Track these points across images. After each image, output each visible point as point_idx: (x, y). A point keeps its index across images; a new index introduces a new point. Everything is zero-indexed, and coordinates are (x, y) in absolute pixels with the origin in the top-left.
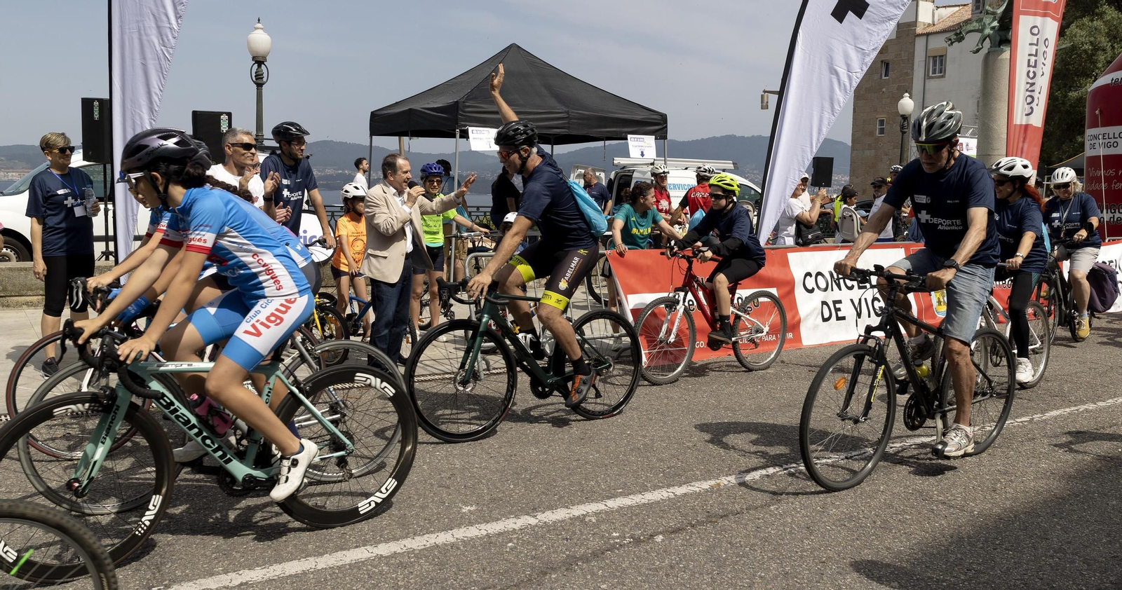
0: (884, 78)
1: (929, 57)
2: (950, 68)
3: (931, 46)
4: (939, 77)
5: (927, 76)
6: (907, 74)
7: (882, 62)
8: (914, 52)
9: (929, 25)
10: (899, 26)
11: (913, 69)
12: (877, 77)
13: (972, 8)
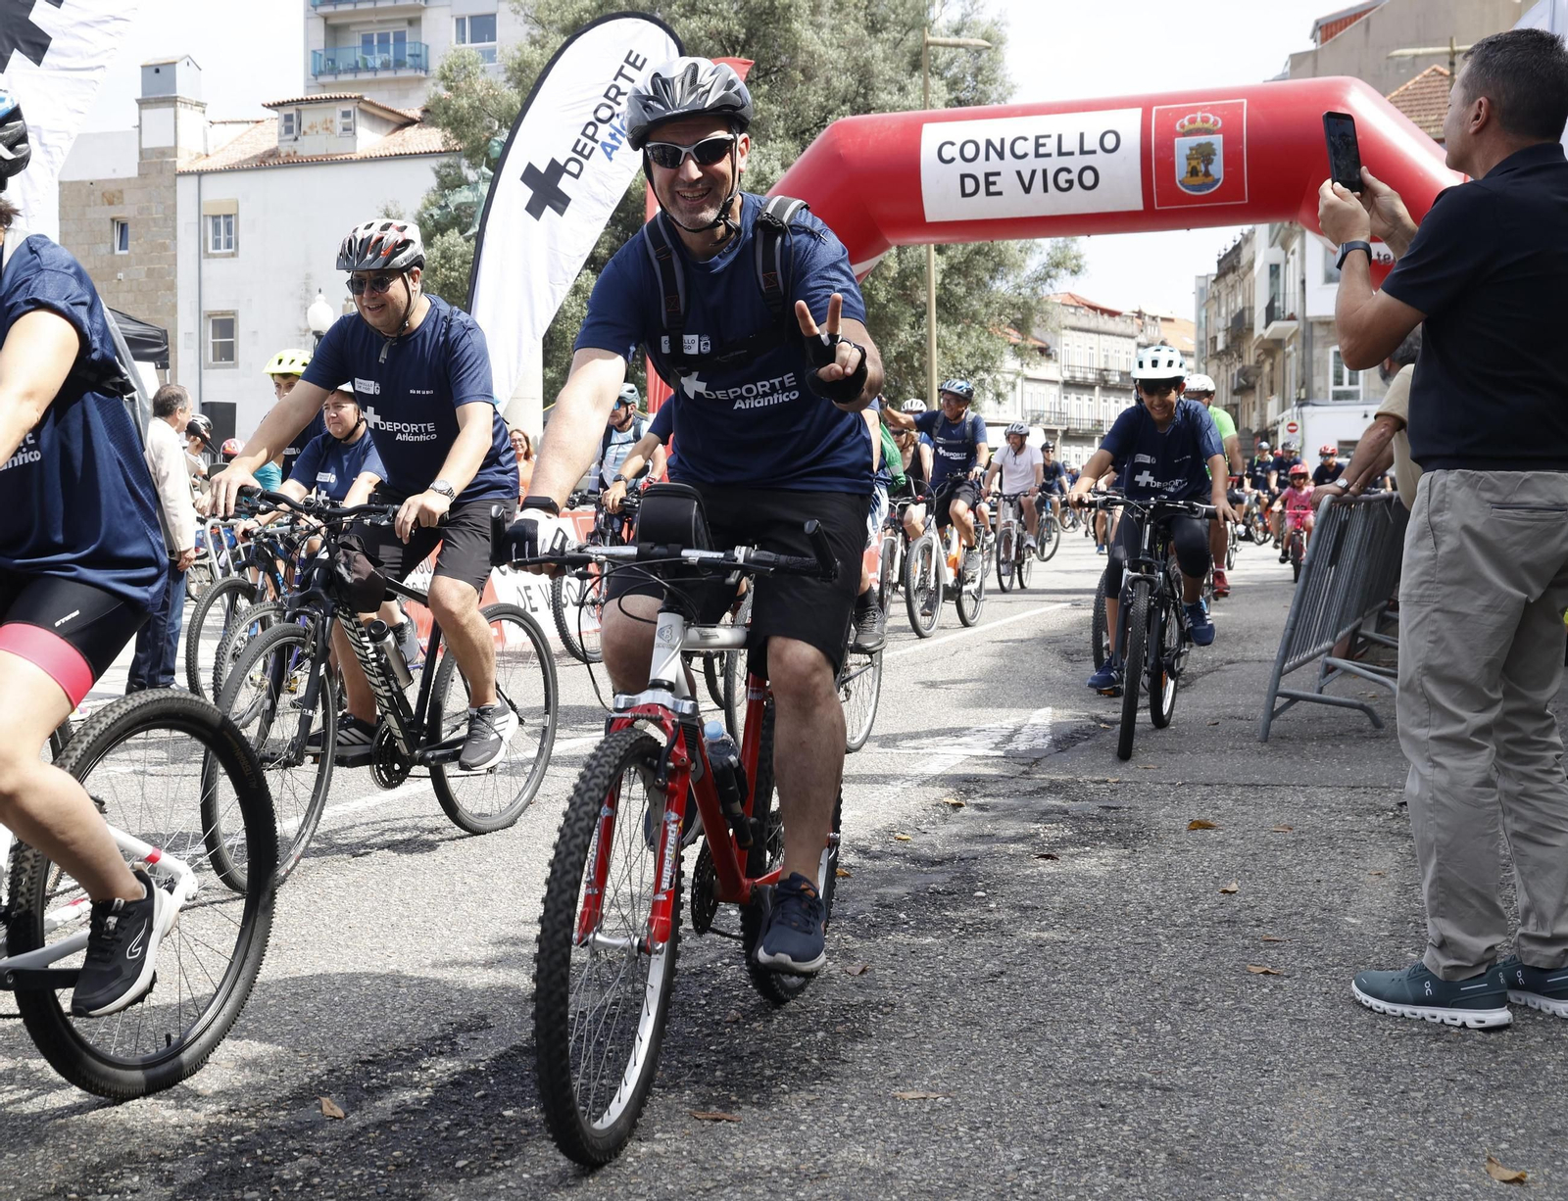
0: (117, 252)
1: (205, 216)
2: (246, 236)
3: (206, 197)
4: (226, 256)
5: (203, 254)
6: (164, 247)
7: (113, 220)
8: (175, 206)
9: (199, 156)
10: (142, 152)
11: (175, 238)
12: (104, 249)
13: (276, 131)
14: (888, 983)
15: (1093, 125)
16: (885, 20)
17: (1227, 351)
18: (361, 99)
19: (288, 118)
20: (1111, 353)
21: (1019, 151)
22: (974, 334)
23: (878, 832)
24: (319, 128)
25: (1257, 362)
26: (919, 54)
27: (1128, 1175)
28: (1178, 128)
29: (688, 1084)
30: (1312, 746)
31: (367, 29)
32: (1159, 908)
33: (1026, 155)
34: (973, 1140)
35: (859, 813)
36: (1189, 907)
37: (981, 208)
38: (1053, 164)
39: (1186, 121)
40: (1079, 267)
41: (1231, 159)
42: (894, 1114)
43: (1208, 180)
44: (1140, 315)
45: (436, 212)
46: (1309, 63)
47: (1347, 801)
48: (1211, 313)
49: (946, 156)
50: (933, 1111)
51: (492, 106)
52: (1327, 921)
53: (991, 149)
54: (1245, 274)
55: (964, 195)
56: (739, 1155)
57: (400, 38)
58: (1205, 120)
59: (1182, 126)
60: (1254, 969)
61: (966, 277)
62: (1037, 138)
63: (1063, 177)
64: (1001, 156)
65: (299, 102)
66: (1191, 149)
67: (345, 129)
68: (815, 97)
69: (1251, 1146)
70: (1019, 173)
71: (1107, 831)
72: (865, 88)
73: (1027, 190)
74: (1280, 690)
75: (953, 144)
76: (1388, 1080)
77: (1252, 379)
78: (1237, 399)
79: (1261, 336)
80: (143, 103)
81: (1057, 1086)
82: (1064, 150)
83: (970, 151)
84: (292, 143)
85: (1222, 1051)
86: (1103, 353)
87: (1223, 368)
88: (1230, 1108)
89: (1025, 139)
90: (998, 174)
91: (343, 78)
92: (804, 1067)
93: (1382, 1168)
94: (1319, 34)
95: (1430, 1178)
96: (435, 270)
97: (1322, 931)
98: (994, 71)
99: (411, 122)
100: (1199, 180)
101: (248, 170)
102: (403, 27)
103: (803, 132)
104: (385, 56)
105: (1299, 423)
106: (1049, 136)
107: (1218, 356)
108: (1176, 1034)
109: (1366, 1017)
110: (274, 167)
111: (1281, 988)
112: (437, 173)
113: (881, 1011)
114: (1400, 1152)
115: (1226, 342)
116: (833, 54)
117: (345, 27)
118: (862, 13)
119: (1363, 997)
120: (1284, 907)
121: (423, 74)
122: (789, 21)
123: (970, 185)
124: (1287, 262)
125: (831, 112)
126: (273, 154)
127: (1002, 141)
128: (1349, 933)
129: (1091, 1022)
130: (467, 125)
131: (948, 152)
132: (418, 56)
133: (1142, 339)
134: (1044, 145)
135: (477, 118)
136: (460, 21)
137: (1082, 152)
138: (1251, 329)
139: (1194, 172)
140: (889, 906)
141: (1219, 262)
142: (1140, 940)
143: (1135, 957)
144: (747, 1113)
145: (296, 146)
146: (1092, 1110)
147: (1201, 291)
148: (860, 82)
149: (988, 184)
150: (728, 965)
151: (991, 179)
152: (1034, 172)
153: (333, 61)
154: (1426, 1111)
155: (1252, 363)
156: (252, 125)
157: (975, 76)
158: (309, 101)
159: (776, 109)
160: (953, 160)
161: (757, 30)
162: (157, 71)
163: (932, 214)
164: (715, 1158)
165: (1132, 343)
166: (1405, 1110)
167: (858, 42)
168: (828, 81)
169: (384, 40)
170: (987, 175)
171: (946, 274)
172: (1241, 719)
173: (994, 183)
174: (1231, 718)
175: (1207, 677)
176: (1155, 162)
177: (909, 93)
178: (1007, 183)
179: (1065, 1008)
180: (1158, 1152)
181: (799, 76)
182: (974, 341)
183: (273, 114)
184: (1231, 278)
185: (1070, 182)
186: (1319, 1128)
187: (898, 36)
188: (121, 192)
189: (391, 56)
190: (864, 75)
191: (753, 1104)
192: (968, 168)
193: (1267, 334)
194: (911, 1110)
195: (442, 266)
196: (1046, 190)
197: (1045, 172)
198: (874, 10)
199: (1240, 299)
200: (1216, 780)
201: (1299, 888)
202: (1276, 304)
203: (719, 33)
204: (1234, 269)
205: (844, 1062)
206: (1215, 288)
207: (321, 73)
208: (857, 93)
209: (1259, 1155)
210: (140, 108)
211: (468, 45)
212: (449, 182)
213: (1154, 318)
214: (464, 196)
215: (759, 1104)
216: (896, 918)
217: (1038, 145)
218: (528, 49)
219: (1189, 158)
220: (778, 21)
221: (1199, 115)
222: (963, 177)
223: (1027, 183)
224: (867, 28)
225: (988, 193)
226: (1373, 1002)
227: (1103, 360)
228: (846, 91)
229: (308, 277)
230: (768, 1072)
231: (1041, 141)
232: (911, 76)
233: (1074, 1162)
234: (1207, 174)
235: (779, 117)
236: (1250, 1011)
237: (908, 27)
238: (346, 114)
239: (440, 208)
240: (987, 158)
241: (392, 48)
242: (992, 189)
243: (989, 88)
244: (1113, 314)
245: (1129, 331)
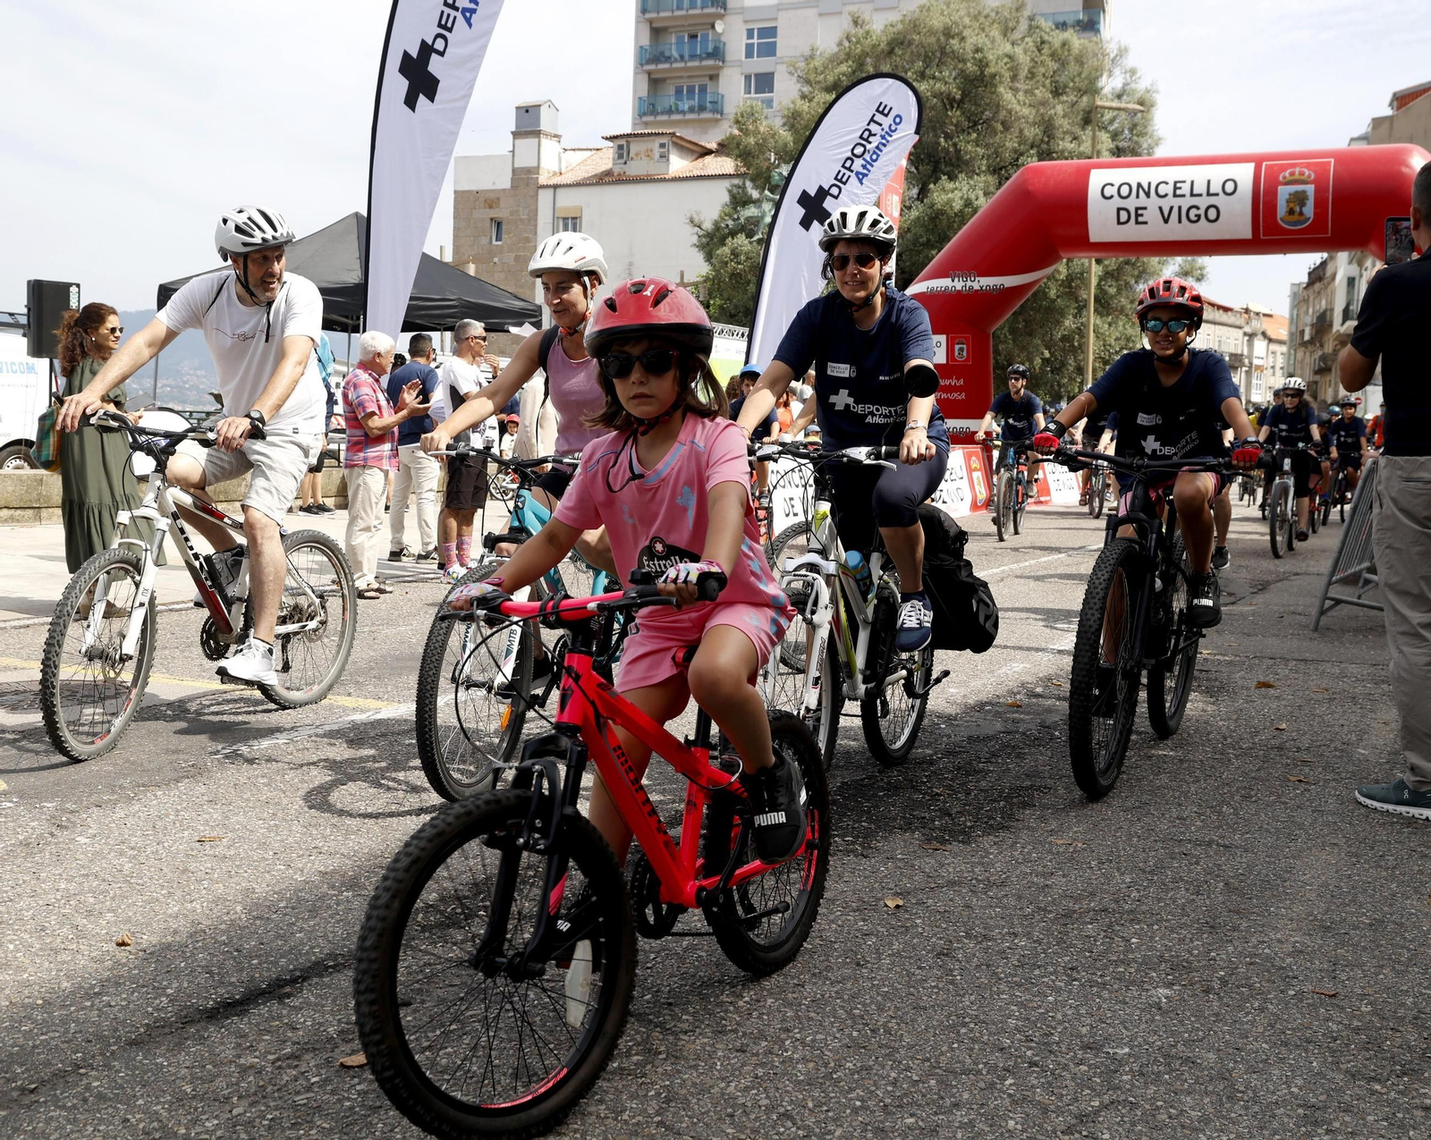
0: (494, 243)
1: (558, 216)
3: (559, 204)
6: (528, 240)
7: (492, 219)
8: (537, 210)
9: (555, 174)
10: (514, 170)
11: (536, 233)
12: (485, 240)
13: (611, 156)
14: (1046, 774)
15: (1218, 174)
16: (1066, 86)
17: (1311, 342)
18: (673, 134)
19: (621, 147)
20: (1224, 339)
21: (1162, 191)
22: (1121, 323)
23: (1041, 679)
24: (642, 155)
25: (1334, 350)
26: (1089, 112)
27: (1198, 894)
28: (1281, 178)
29: (917, 828)
30: (1349, 636)
31: (679, 82)
32: (1231, 737)
33: (1166, 195)
34: (1100, 869)
35: (1028, 666)
36: (1252, 738)
37: (1131, 233)
38: (1186, 203)
39: (1287, 174)
40: (1203, 276)
41: (1320, 203)
42: (1050, 852)
43: (1301, 218)
44: (1247, 311)
45: (730, 223)
46: (1386, 125)
47: (1369, 674)
48: (1302, 311)
49: (1107, 193)
50: (1075, 851)
51: (771, 143)
52: (1345, 752)
53: (1141, 190)
54: (1329, 284)
55: (1119, 223)
56: (951, 870)
57: (703, 89)
58: (1302, 174)
59: (1284, 178)
60: (1291, 778)
61: (1117, 280)
62: (1176, 183)
63: (1193, 212)
64: (1148, 195)
65: (629, 135)
66: (1290, 195)
67: (661, 157)
68: (1011, 143)
69: (1279, 882)
70: (1160, 208)
71: (1199, 686)
72: (1048, 137)
73: (1166, 221)
74: (1330, 595)
75: (1112, 185)
76: (1372, 848)
77: (1329, 363)
78: (1317, 378)
79: (1338, 331)
80: (516, 135)
81: (1156, 841)
82: (1195, 192)
83: (1125, 190)
84: (622, 166)
85: (1266, 826)
86: (1217, 339)
87: (1308, 354)
88: (1267, 859)
89: (1167, 183)
90: (1145, 208)
91: (660, 118)
92: (992, 822)
93: (1361, 898)
94: (1395, 104)
95: (1391, 905)
96: (726, 263)
97: (1341, 757)
98: (1146, 127)
99: (709, 152)
100: (1295, 218)
101: (590, 185)
102: (706, 81)
103: (1001, 169)
104: (692, 102)
105: (1363, 398)
106: (1184, 182)
107: (1304, 344)
108: (1236, 814)
109: (1363, 810)
110: (609, 183)
111: (1309, 790)
112: (730, 191)
113: (1042, 792)
114: (1374, 890)
115: (1311, 334)
116: (1026, 111)
117: (664, 80)
118: (1048, 81)
119: (1362, 799)
120: (1316, 741)
121: (719, 116)
122: (996, 86)
123: (1124, 216)
124: (1361, 276)
125: (1022, 154)
126: (608, 173)
127: (1149, 184)
128: (1359, 759)
129: (1180, 805)
130: (753, 157)
131: (1109, 191)
132: (716, 103)
133: (1248, 329)
134: (1180, 188)
135: (760, 151)
136: (748, 78)
137: (1209, 194)
138: (1331, 325)
139: (1291, 212)
140: (1048, 727)
141: (1310, 274)
142: (1217, 757)
143: (1212, 767)
144: (955, 847)
145: (625, 168)
146: (1178, 856)
147: (1294, 295)
148: (1045, 132)
149: (1137, 215)
150: (941, 758)
151: (1140, 212)
152: (1172, 208)
153: (654, 106)
154: (1394, 868)
155: (1330, 351)
156: (594, 152)
157: (1131, 130)
158: (635, 135)
159: (980, 151)
160: (1112, 197)
161: (970, 92)
162: (527, 111)
163: (1094, 237)
164: (936, 871)
165: (1240, 333)
166: (1381, 867)
167: (1044, 103)
168: (1021, 131)
169: (691, 90)
170: (1137, 209)
171: (1101, 279)
172: (1300, 614)
173: (1142, 215)
174: (1293, 613)
175: (1279, 584)
176: (1263, 202)
177: (1083, 142)
178: (1152, 215)
179: (1164, 796)
180: (1218, 882)
181: (1000, 127)
182: (1121, 328)
183: (610, 144)
184: (1317, 286)
185: (1198, 216)
186: (1324, 874)
187: (1075, 99)
188: (498, 199)
189: (695, 102)
190: (1048, 128)
191: (959, 842)
192: (1123, 203)
193: (1342, 330)
194: (1061, 850)
195: (732, 261)
196: (1180, 221)
197: (1180, 208)
198: (1057, 78)
199: (1324, 302)
200: (1278, 656)
201: (1329, 729)
202: (1351, 308)
203: (942, 94)
204: (1320, 279)
205: (1018, 820)
206: (1305, 293)
207: (645, 114)
208: (1042, 141)
209: (1283, 886)
210: (514, 138)
211: (753, 95)
212: (739, 200)
213: (1258, 314)
214: (751, 211)
215: (963, 842)
216: (1053, 735)
217: (1176, 188)
218: (799, 102)
219: (1288, 201)
220: (986, 86)
221: (1297, 170)
222: (1119, 210)
223: (1166, 216)
224: (1051, 92)
225: (1137, 222)
226: (1369, 802)
227: (1217, 344)
228: (1034, 138)
229: (631, 264)
230: (969, 824)
231: (1178, 185)
232: (1083, 129)
233: (1164, 885)
234: (1301, 213)
235: (983, 157)
236: (1287, 803)
237: (1082, 92)
238: (662, 146)
239: (734, 220)
240: (1138, 197)
241: (697, 96)
242: (1140, 219)
243: (1141, 140)
244: (1226, 310)
245: (1238, 323)
